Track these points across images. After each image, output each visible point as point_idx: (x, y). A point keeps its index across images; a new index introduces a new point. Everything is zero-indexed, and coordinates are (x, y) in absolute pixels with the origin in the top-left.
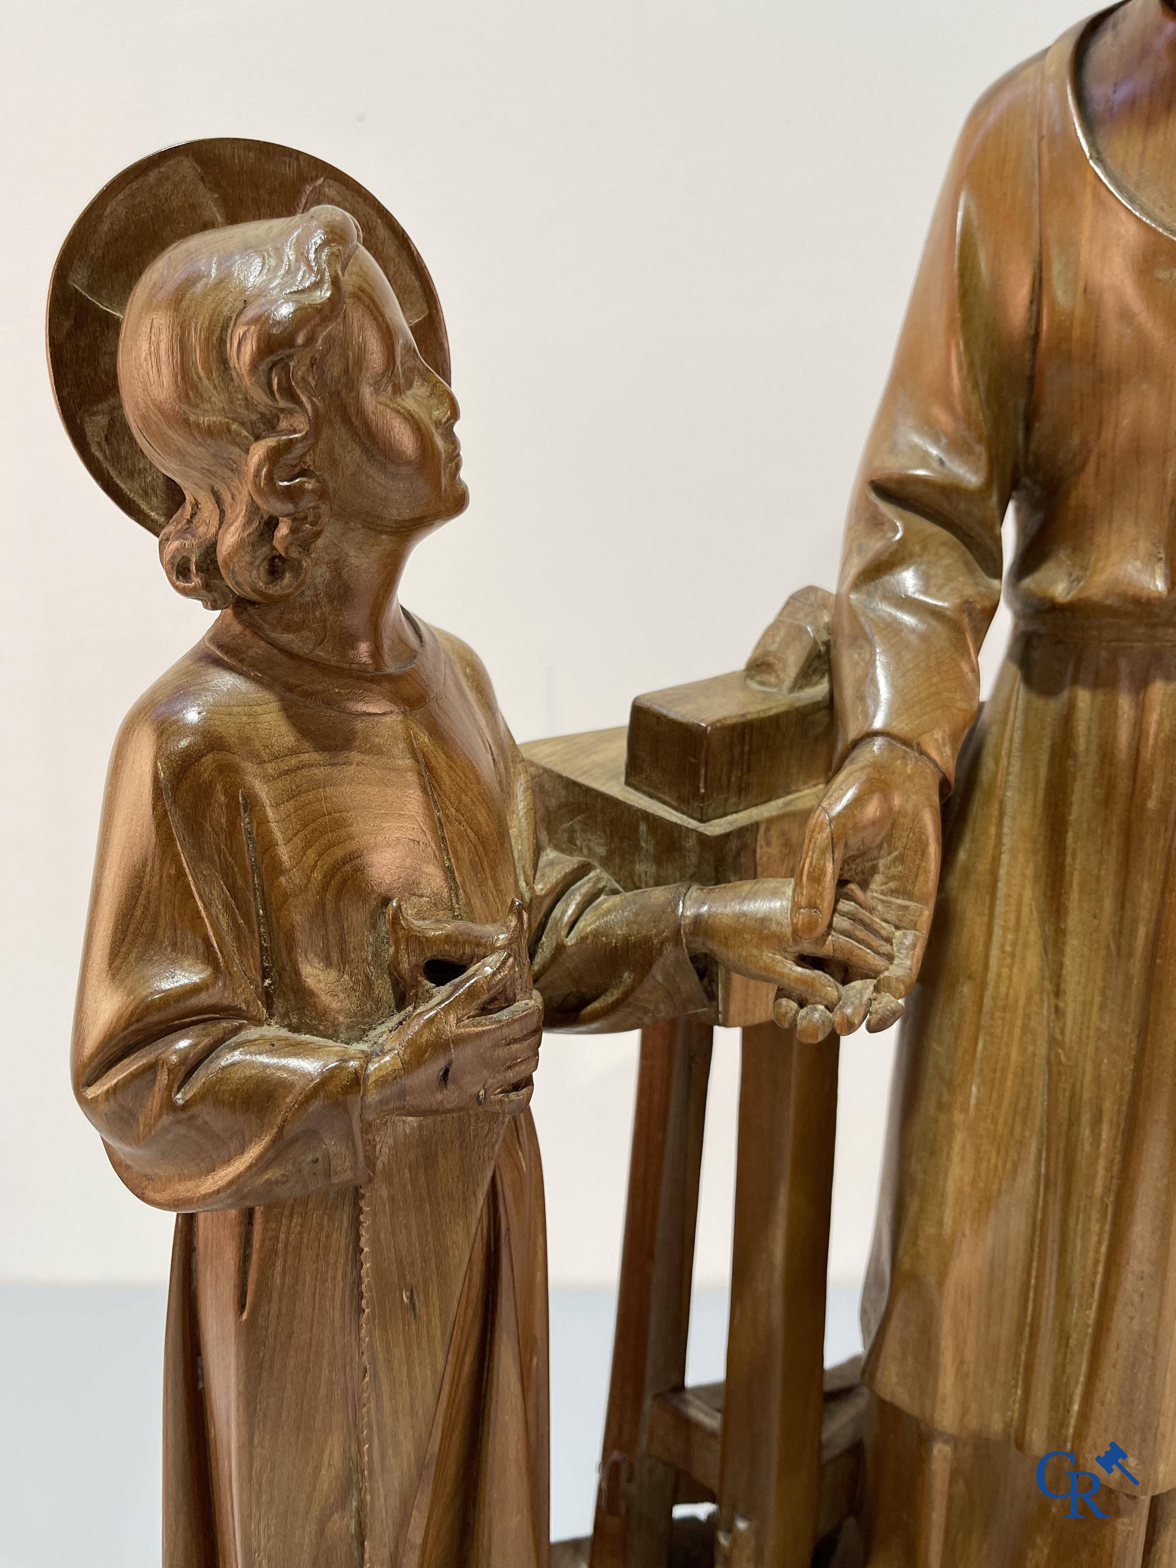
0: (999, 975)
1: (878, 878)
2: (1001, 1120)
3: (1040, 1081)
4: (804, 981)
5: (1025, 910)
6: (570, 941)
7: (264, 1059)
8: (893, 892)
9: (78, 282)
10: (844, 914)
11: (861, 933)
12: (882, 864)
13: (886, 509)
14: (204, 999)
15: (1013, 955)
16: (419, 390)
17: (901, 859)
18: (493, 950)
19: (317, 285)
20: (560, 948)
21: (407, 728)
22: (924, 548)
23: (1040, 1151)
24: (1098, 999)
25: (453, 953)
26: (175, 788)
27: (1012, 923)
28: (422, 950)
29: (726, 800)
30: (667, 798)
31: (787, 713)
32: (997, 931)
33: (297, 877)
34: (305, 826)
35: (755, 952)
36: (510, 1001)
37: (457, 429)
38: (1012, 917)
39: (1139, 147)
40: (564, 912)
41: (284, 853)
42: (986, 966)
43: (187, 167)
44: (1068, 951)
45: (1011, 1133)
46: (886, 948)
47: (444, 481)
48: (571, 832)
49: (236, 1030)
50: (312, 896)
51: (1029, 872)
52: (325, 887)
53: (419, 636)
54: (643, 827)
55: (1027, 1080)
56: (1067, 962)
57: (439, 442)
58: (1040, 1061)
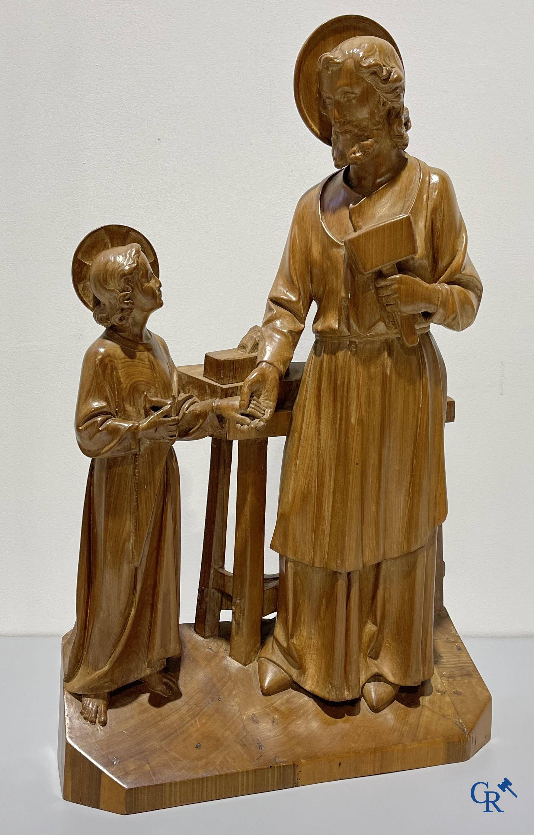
0: (305, 431)
1: (262, 396)
2: (305, 470)
3: (316, 460)
4: (242, 419)
5: (312, 413)
6: (187, 412)
7: (117, 423)
8: (266, 399)
9: (79, 256)
10: (252, 404)
11: (257, 408)
12: (263, 392)
13: (273, 306)
14: (105, 410)
15: (309, 425)
16: (153, 281)
17: (267, 391)
18: (168, 404)
19: (133, 263)
20: (184, 414)
21: (148, 355)
22: (281, 316)
23: (316, 478)
24: (330, 436)
25: (158, 405)
26: (100, 364)
27: (309, 417)
28: (151, 404)
29: (229, 380)
30: (214, 379)
31: (246, 358)
32: (305, 419)
33: (125, 385)
34: (126, 374)
35: (231, 412)
36: (171, 417)
37: (161, 289)
38: (309, 415)
39: (333, 217)
40: (185, 406)
41: (122, 380)
42: (302, 428)
43: (103, 232)
44: (321, 423)
45: (307, 473)
46: (263, 412)
47: (158, 300)
48: (189, 389)
49: (111, 417)
50: (127, 390)
51: (313, 403)
52: (130, 388)
53: (151, 335)
54: (207, 387)
55: (312, 459)
56: (321, 426)
57: (157, 292)
58: (315, 454)
